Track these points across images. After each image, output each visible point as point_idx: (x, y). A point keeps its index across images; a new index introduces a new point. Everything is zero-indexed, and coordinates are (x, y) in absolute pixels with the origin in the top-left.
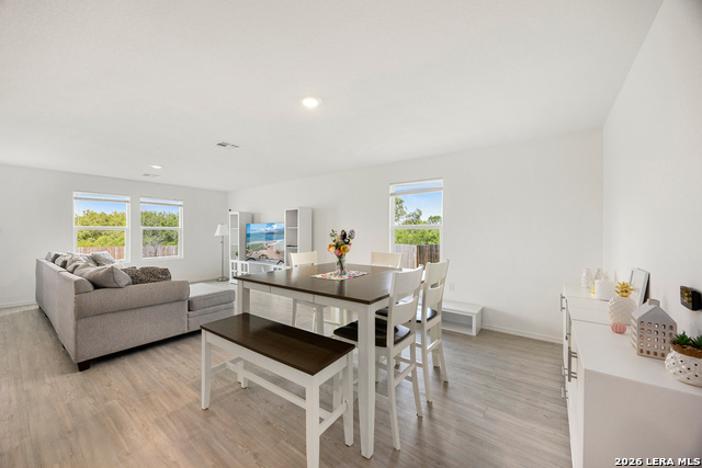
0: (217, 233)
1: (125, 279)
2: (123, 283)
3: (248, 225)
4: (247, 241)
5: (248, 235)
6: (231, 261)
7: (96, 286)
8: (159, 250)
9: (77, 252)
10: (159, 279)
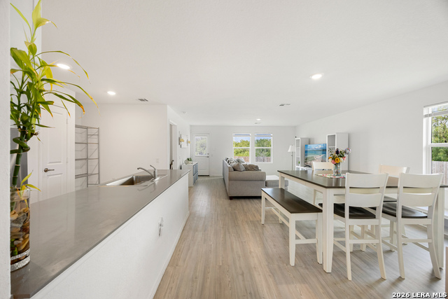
0: (289, 151)
1: (243, 168)
2: (242, 170)
3: (306, 146)
4: (306, 155)
5: (306, 152)
6: (296, 166)
7: (235, 170)
8: (265, 159)
9: (233, 158)
10: (255, 170)
